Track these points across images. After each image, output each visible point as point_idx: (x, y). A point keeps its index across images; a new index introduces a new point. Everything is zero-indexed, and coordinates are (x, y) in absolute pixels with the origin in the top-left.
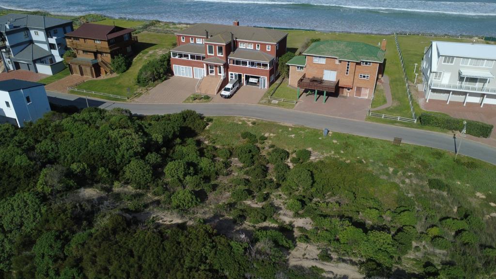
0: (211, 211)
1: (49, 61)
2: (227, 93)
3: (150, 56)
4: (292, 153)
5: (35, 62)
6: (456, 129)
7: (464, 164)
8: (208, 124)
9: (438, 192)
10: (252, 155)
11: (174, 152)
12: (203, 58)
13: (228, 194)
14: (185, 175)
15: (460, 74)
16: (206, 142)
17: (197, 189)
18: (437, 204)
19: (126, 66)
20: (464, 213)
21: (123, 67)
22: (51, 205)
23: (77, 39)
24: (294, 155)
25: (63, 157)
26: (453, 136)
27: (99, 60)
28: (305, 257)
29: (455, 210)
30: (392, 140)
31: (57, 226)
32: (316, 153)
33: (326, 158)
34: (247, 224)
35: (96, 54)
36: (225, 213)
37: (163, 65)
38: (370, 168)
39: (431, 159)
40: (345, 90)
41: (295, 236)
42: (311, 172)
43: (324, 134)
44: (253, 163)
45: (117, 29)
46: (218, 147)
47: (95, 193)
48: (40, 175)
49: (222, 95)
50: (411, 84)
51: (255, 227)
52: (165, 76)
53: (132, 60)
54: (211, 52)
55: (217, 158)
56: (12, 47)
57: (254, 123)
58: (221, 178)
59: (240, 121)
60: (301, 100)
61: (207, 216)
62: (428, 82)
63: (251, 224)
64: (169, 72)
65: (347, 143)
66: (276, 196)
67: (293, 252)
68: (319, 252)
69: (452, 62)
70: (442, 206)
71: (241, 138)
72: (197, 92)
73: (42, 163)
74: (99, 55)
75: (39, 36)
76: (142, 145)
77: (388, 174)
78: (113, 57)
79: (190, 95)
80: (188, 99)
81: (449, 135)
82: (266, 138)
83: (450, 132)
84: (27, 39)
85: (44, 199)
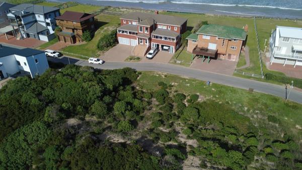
0: (140, 134)
1: (46, 33)
2: (150, 56)
3: (105, 31)
4: (188, 96)
5: (38, 34)
6: (288, 83)
7: (290, 106)
8: (138, 76)
9: (273, 124)
10: (164, 97)
11: (119, 95)
12: (137, 34)
13: (150, 123)
14: (125, 111)
15: (292, 48)
16: (138, 88)
17: (132, 119)
18: (272, 131)
19: (91, 37)
20: (287, 138)
21: (89, 38)
22: (52, 129)
23: (63, 20)
24: (189, 98)
25: (57, 99)
26: (285, 87)
27: (75, 33)
28: (192, 165)
29: (282, 136)
30: (248, 89)
31: (57, 143)
32: (202, 96)
33: (208, 100)
34: (160, 143)
35: (73, 30)
36: (148, 136)
37: (113, 37)
38: (233, 107)
39: (271, 103)
40: (222, 56)
41: (187, 151)
42: (198, 109)
43: (207, 84)
44: (165, 102)
45: (86, 15)
46: (144, 91)
47: (76, 121)
48: (45, 110)
49: (147, 57)
50: (262, 52)
51: (164, 144)
52: (114, 44)
53: (94, 33)
54: (141, 30)
55: (144, 99)
56: (25, 24)
57: (166, 76)
58: (146, 111)
59: (158, 74)
60: (194, 61)
61: (138, 138)
62: (272, 51)
63: (162, 143)
64: (116, 41)
65: (220, 90)
66: (177, 124)
67: (186, 162)
68: (200, 162)
69: (288, 41)
70: (274, 133)
71: (158, 85)
72: (133, 54)
73: (46, 102)
74: (75, 31)
75: (40, 18)
76: (101, 92)
77: (244, 111)
78: (83, 32)
79: (128, 56)
80: (127, 59)
81: (283, 87)
82: (172, 86)
83: (284, 85)
84: (34, 20)
85: (48, 125)
